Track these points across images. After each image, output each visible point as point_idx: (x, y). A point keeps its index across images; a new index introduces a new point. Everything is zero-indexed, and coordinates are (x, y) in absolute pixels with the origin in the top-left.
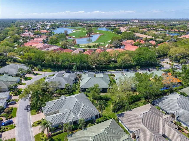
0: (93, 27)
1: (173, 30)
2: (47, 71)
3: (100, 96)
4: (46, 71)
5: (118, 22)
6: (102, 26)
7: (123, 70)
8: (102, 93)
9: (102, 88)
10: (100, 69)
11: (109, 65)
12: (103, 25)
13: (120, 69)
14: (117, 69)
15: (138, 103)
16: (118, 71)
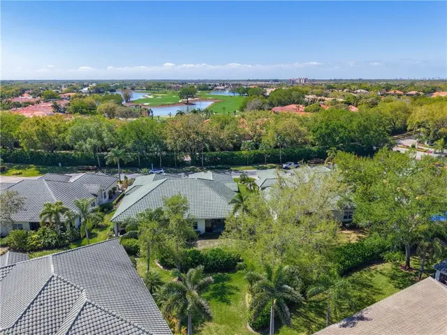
0: (200, 89)
1: (392, 92)
2: (20, 174)
3: (197, 253)
4: (17, 174)
5: (258, 83)
6: (222, 87)
7: (284, 166)
8: (207, 242)
9: (207, 221)
10: (205, 165)
11: (237, 153)
12: (223, 85)
13: (273, 165)
14: (263, 162)
15: (365, 275)
16: (266, 168)
